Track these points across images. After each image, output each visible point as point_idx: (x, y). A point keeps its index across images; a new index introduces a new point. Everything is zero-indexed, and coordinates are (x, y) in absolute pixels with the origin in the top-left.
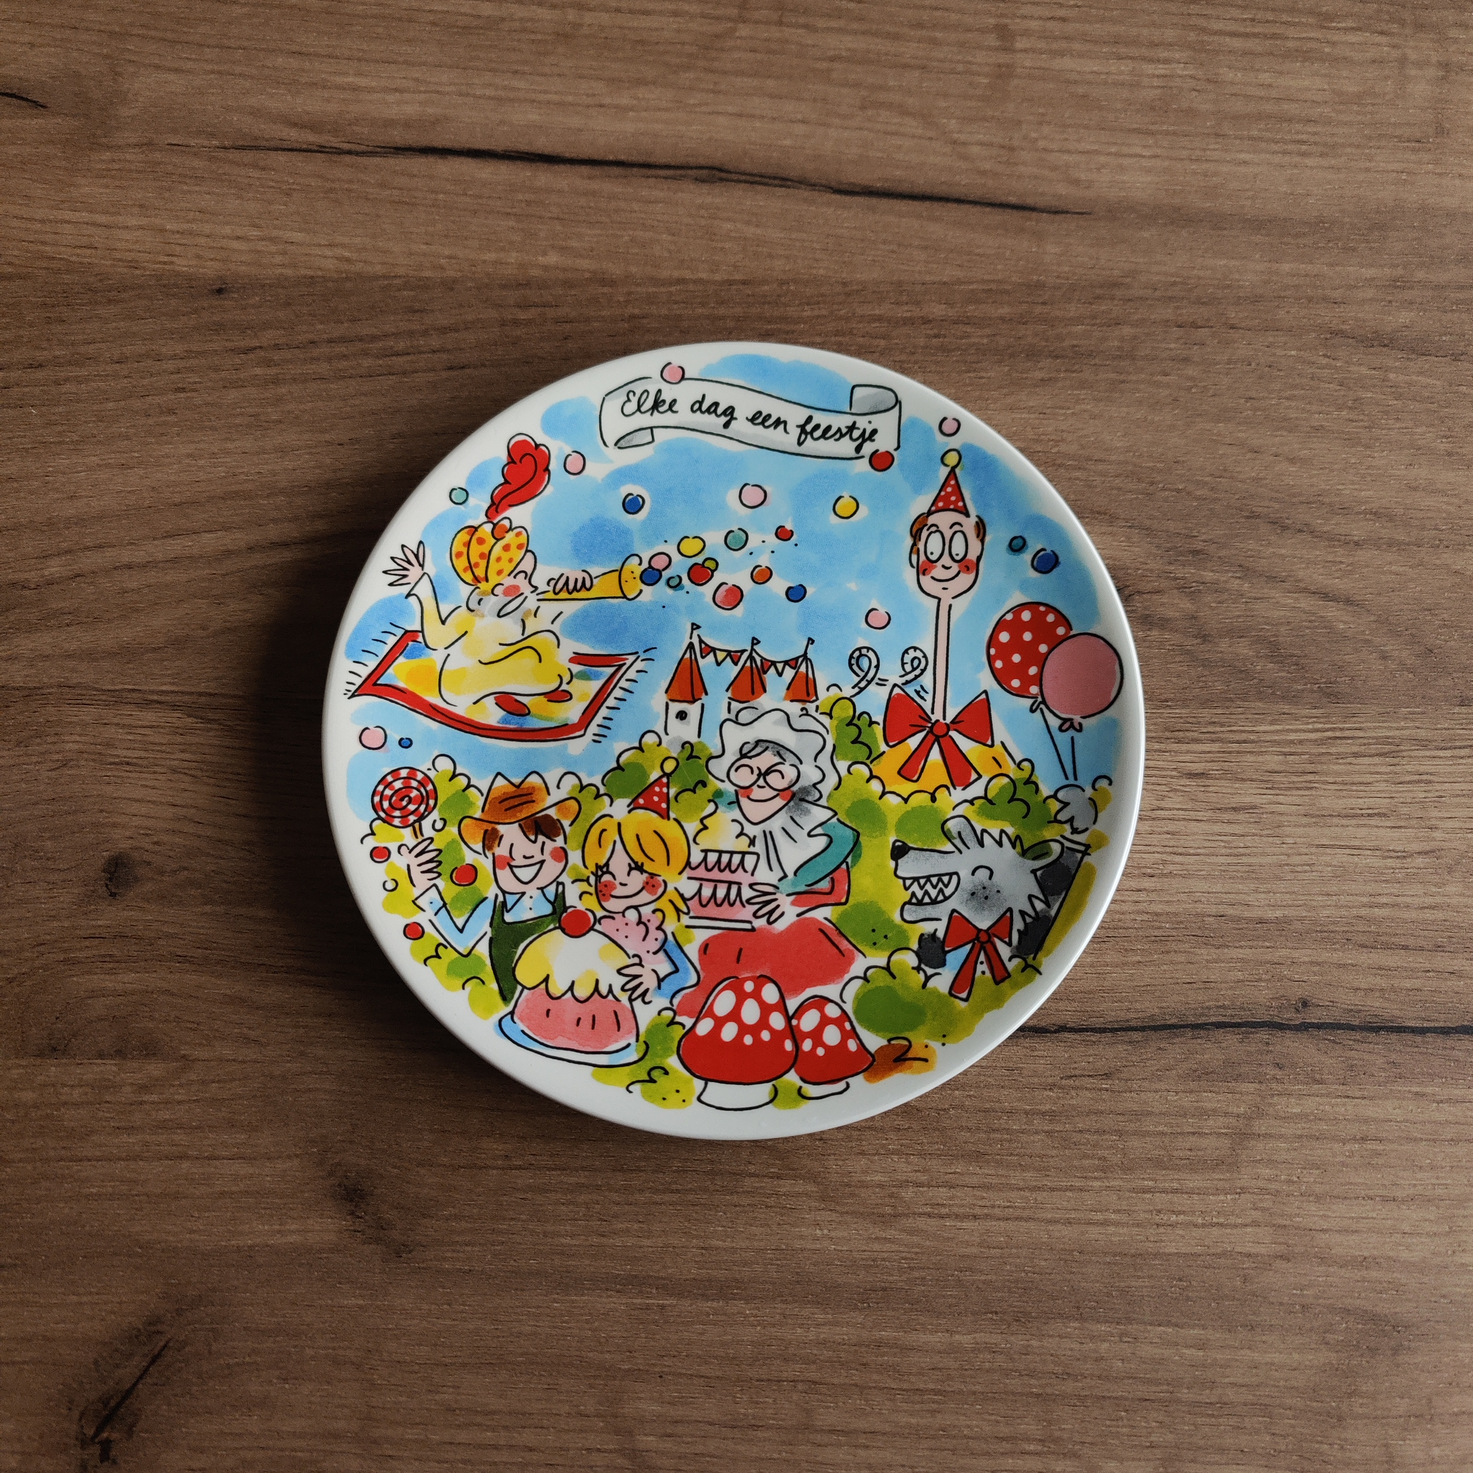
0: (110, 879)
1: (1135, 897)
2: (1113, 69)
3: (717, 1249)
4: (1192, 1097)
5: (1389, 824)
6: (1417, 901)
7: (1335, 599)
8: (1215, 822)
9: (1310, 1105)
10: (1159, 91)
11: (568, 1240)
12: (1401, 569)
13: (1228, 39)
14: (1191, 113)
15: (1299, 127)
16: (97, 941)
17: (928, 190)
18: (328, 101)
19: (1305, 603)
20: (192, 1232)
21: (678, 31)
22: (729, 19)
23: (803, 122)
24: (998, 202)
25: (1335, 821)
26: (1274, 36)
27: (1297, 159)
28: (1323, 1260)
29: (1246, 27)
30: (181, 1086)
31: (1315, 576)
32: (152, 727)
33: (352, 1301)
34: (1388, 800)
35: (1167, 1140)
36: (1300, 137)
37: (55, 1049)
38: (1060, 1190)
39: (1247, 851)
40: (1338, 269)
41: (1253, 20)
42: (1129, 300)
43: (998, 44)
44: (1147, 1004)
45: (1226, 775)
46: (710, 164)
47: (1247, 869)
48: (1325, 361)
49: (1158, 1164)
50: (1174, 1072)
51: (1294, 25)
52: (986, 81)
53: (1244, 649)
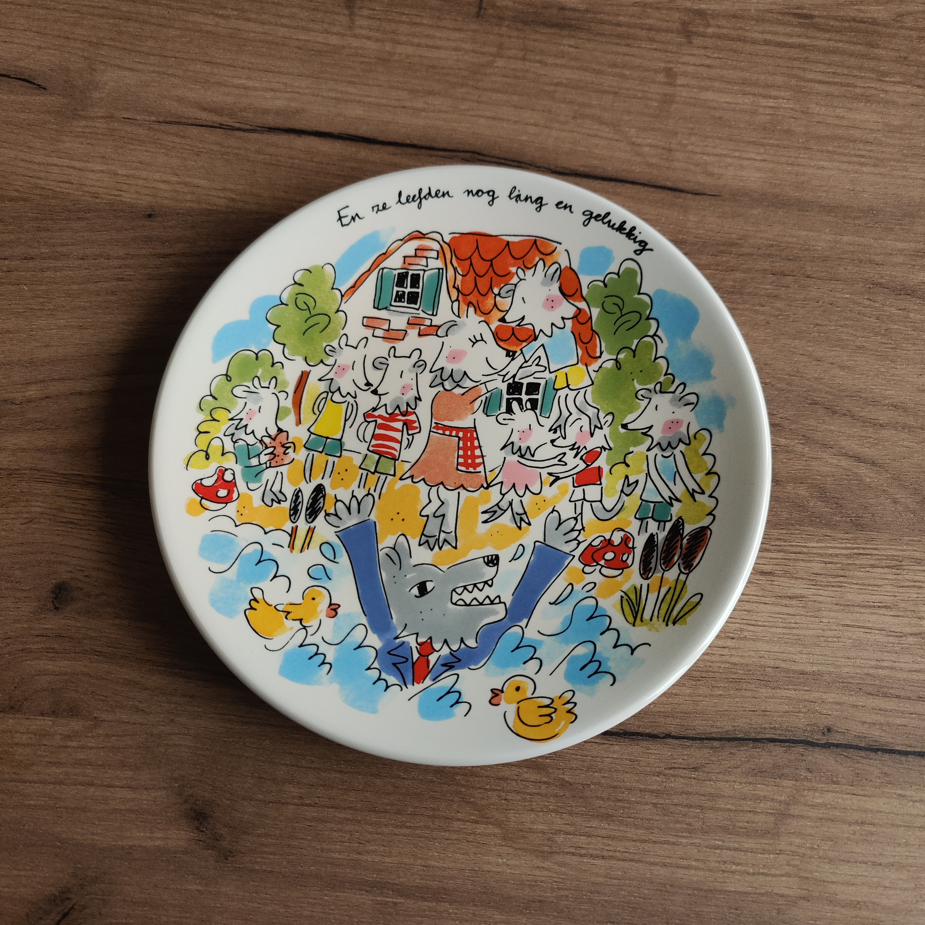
0: (56, 598)
1: (722, 652)
2: (740, 101)
3: (433, 867)
4: (751, 787)
5: (891, 613)
6: (908, 666)
7: (864, 461)
8: (777, 605)
9: (829, 797)
10: (768, 117)
11: (336, 855)
12: (910, 444)
13: (817, 85)
14: (789, 132)
15: (861, 146)
16: (44, 639)
17: (614, 175)
18: (228, 95)
19: (845, 463)
20: (93, 834)
21: (457, 61)
22: (492, 55)
23: (535, 125)
24: (659, 185)
25: (857, 609)
26: (848, 85)
27: (858, 167)
28: (831, 902)
29: (830, 77)
30: (93, 737)
31: (853, 446)
32: (89, 500)
33: (195, 887)
34: (892, 598)
35: (732, 814)
36: (861, 153)
37: (12, 708)
38: (660, 843)
39: (797, 626)
40: (880, 241)
41: (834, 73)
42: (741, 255)
43: (666, 80)
44: (725, 723)
45: (786, 574)
46: (472, 149)
47: (796, 637)
48: (868, 303)
49: (726, 830)
50: (740, 769)
51: (862, 78)
52: (655, 104)
53: (802, 491)
